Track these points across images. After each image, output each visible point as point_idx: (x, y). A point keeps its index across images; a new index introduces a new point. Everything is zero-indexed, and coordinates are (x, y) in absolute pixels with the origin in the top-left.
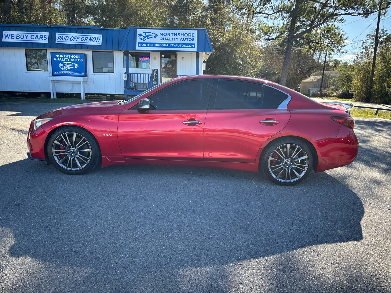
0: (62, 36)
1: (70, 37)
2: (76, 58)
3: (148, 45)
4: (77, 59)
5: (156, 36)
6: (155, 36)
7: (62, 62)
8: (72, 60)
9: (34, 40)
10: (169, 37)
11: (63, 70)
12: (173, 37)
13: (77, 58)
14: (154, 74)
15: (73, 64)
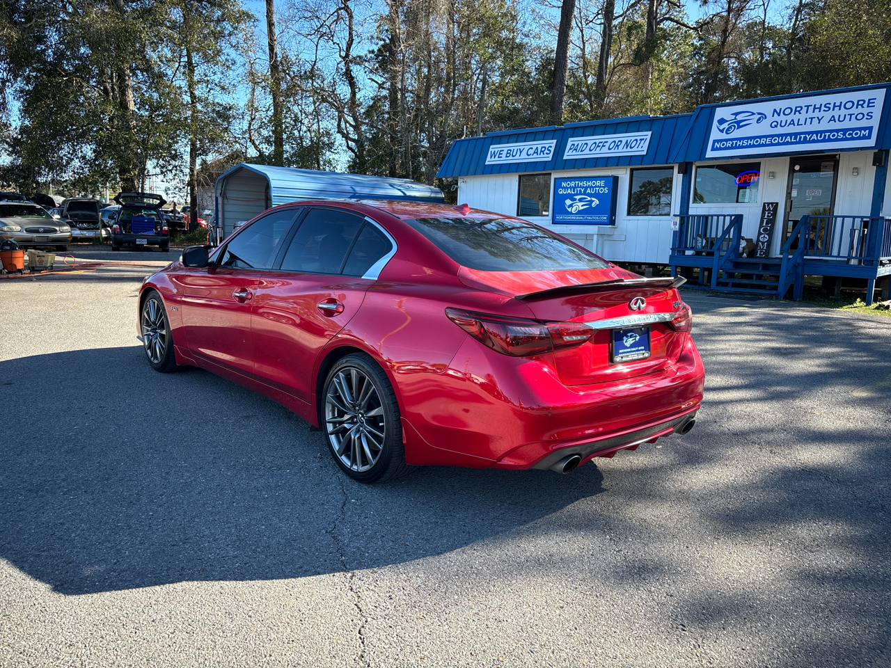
0: (576, 143)
1: (590, 143)
2: (596, 187)
3: (736, 143)
4: (597, 189)
5: (762, 116)
6: (759, 119)
7: (571, 197)
8: (588, 191)
9: (531, 156)
10: (796, 117)
11: (571, 213)
12: (810, 114)
13: (598, 187)
14: (766, 214)
15: (589, 199)
